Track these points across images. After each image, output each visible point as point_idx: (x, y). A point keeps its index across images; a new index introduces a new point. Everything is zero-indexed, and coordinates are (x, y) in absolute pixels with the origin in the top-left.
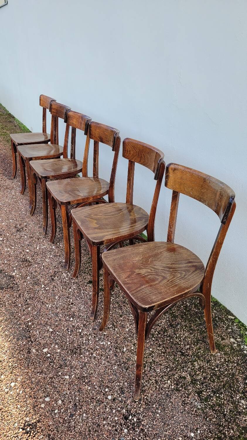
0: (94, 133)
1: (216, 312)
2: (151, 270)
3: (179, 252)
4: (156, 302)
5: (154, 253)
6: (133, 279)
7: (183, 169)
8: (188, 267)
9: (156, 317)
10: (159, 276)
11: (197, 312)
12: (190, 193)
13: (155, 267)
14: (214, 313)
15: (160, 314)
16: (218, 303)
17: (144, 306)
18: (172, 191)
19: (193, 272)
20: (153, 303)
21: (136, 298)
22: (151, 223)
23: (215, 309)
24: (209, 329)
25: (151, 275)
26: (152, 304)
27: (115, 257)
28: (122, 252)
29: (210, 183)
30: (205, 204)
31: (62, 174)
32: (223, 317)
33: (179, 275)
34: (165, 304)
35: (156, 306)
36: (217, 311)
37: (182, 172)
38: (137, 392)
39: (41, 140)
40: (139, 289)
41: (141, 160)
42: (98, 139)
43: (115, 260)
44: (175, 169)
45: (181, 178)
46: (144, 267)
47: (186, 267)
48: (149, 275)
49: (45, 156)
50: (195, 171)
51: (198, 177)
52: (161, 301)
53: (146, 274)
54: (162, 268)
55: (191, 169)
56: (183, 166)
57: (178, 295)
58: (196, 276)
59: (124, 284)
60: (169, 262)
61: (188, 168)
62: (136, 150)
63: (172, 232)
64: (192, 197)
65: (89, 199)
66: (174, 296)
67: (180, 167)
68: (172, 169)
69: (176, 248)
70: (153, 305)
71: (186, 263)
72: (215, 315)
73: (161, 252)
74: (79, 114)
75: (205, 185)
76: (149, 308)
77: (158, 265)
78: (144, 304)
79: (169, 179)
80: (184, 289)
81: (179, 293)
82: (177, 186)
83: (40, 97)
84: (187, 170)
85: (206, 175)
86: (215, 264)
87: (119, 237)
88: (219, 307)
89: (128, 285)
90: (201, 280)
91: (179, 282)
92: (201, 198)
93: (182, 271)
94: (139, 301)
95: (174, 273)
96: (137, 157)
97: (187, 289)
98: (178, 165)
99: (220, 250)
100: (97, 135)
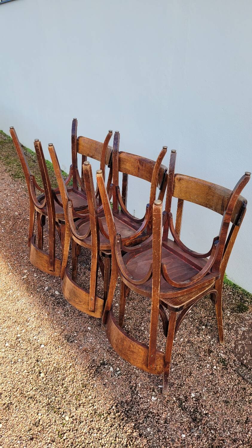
4: (185, 302)
9: (183, 315)
12: (196, 200)
15: (186, 313)
17: (176, 307)
18: (178, 199)
24: (220, 322)
26: (182, 304)
29: (215, 190)
30: (212, 210)
34: (192, 303)
35: (185, 305)
37: (187, 181)
38: (165, 388)
44: (180, 179)
45: (187, 187)
50: (199, 180)
51: (203, 186)
52: (189, 300)
55: (196, 178)
56: (188, 176)
57: (201, 293)
61: (192, 178)
66: (198, 295)
67: (185, 177)
68: (177, 179)
75: (210, 192)
76: (180, 307)
82: (183, 195)
85: (210, 183)
86: (227, 262)
92: (207, 204)
99: (231, 250)
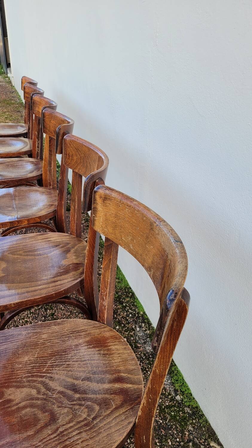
0: (48, 126)
1: (192, 429)
3: (108, 350)
7: (119, 198)
8: (112, 394)
11: (161, 424)
12: (129, 246)
13: (51, 383)
14: (189, 431)
16: (200, 411)
19: (116, 409)
22: (89, 277)
23: (191, 424)
25: (31, 405)
30: (150, 276)
31: (10, 180)
32: (201, 442)
33: (85, 416)
36: (193, 427)
37: (117, 204)
39: (16, 132)
41: (86, 171)
42: (54, 134)
44: (106, 198)
45: (116, 216)
46: (29, 381)
47: (107, 391)
49: (5, 154)
53: (22, 404)
56: (119, 193)
58: (117, 424)
62: (80, 155)
63: (105, 306)
64: (132, 254)
65: (22, 223)
67: (114, 195)
69: (108, 339)
71: (111, 382)
72: (189, 435)
73: (77, 346)
74: (46, 100)
75: (151, 237)
77: (58, 380)
79: (98, 215)
82: (111, 230)
83: (22, 79)
84: (125, 201)
87: (23, 302)
88: (199, 421)
90: (124, 437)
93: (95, 401)
95: (77, 407)
96: (82, 165)
98: (112, 190)
100: (52, 129)
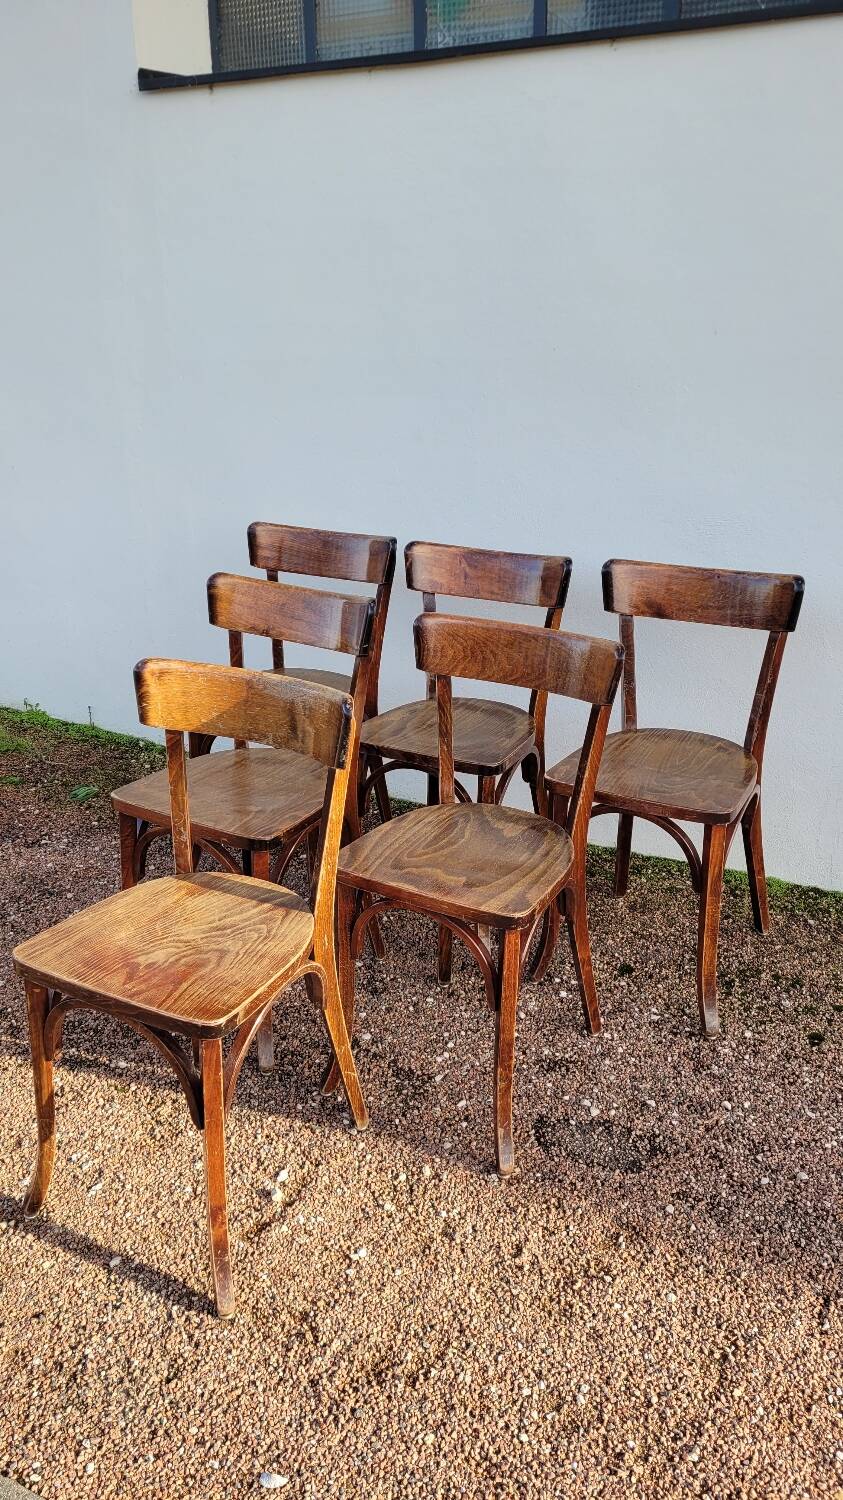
2: (179, 948)
4: (239, 1005)
5: (160, 909)
6: (145, 981)
10: (207, 953)
13: (182, 938)
17: (211, 1023)
19: (284, 918)
20: (233, 1008)
21: (185, 1012)
25: (184, 956)
26: (230, 1012)
27: (59, 949)
28: (68, 933)
29: (265, 688)
33: (256, 935)
34: (258, 1005)
35: (241, 1015)
40: (177, 994)
43: (61, 956)
45: (185, 693)
46: (153, 946)
48: (180, 959)
51: (231, 682)
52: (250, 996)
53: (170, 960)
54: (204, 936)
57: (279, 974)
58: (297, 924)
59: (131, 997)
60: (212, 918)
66: (272, 980)
70: (234, 1012)
76: (228, 1021)
77: (187, 933)
78: (212, 1019)
79: (152, 702)
80: (285, 959)
81: (278, 969)
89: (144, 995)
91: (265, 948)
93: (255, 924)
94: (196, 1016)
97: (293, 954)
